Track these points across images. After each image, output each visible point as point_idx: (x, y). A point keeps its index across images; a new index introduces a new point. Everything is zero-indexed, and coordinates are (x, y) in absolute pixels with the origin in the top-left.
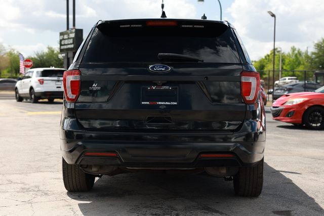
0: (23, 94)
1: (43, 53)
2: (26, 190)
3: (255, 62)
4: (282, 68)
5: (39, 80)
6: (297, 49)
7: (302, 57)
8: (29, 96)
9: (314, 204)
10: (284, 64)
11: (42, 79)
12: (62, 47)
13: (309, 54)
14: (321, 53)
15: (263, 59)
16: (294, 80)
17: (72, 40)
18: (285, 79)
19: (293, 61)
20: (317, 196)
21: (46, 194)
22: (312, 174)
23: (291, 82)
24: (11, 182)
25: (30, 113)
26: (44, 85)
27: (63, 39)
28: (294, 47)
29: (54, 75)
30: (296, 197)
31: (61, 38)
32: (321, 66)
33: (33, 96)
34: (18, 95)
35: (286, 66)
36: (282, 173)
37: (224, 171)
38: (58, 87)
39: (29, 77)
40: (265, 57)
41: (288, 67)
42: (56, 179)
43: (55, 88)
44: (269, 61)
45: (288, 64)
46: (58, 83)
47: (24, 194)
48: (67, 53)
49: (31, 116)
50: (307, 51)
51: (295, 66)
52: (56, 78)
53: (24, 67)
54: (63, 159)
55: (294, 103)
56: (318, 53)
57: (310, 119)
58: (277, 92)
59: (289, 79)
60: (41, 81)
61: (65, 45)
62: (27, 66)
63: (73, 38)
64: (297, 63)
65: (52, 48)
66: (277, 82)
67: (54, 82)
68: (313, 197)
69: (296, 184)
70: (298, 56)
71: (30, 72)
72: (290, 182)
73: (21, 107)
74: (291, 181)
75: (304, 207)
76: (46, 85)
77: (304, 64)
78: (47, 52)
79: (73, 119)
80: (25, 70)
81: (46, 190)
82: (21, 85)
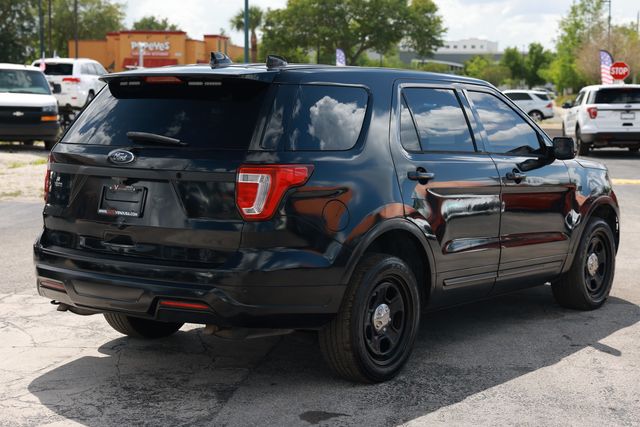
5: (589, 110)
11: (595, 108)
26: (597, 119)
33: (579, 141)
38: (625, 124)
43: (620, 126)
46: (625, 116)
52: (622, 106)
60: (592, 111)
62: (616, 77)
67: (619, 113)
76: (602, 120)
82: (568, 118)
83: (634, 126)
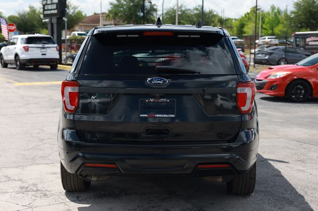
0: (8, 60)
1: (25, 13)
2: (24, 190)
3: (235, 20)
4: (262, 27)
5: (24, 47)
6: (277, 8)
7: (282, 16)
8: (14, 62)
9: (304, 203)
10: (263, 22)
11: (27, 46)
12: (46, 12)
13: (289, 13)
14: (300, 13)
15: (243, 18)
16: (273, 40)
17: (55, 5)
18: (265, 39)
19: (273, 20)
20: (306, 193)
21: (45, 195)
22: (299, 162)
23: (271, 41)
24: (9, 179)
25: (17, 84)
26: (29, 52)
27: (46, 4)
28: (273, 6)
29: (39, 42)
30: (287, 195)
31: (44, 3)
32: (299, 25)
33: (18, 63)
34: (3, 61)
35: (266, 25)
36: (270, 162)
37: (220, 180)
38: (43, 54)
39: (13, 44)
40: (245, 15)
41: (268, 25)
42: (52, 173)
43: (41, 55)
44: (249, 20)
45: (268, 23)
46: (43, 50)
47: (23, 195)
48: (51, 19)
49: (18, 88)
50: (287, 9)
51: (274, 25)
52: (41, 45)
53: (7, 31)
54: (61, 164)
55: (278, 77)
56: (297, 13)
57: (293, 92)
58: (258, 56)
59: (268, 38)
60: (26, 48)
61: (48, 10)
62: (10, 31)
63: (57, 4)
64: (276, 22)
65: (33, 7)
66: (257, 41)
67: (39, 49)
68: (302, 194)
69: (285, 177)
70: (277, 14)
71: (14, 38)
72: (278, 174)
73: (7, 76)
74: (280, 172)
75: (296, 208)
76: (31, 52)
77: (283, 23)
78: (29, 11)
79: (72, 130)
80: (8, 34)
81: (44, 189)
82: (5, 51)
83: (47, 55)
